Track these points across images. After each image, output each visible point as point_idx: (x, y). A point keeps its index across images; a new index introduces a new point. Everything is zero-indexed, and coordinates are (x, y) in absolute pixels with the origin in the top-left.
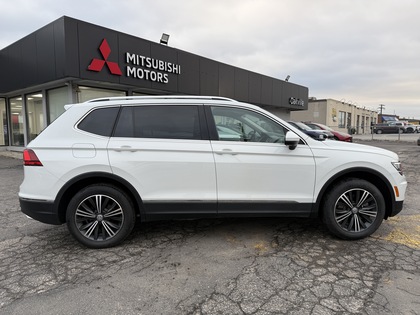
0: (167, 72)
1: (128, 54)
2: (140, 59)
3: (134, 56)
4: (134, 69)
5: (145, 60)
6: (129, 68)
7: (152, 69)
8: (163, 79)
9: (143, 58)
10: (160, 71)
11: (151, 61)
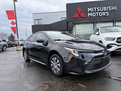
1: (89, 9)
3: (91, 9)
5: (96, 9)
6: (89, 14)
7: (100, 11)
9: (95, 8)
10: (104, 11)
11: (99, 9)
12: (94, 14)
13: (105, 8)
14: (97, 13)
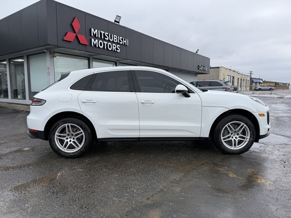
0: (119, 44)
2: (101, 33)
3: (96, 31)
4: (97, 41)
5: (104, 34)
6: (93, 40)
7: (109, 41)
8: (117, 49)
10: (115, 42)
11: (108, 35)
12: (101, 43)
13: (115, 38)
14: (106, 43)
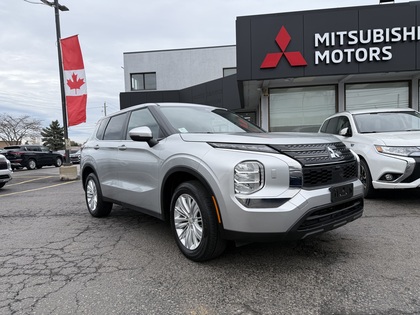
0: (391, 43)
2: (338, 37)
3: (326, 35)
4: (327, 53)
6: (318, 53)
7: (360, 44)
8: (382, 54)
10: (376, 44)
12: (337, 54)
14: (349, 51)
